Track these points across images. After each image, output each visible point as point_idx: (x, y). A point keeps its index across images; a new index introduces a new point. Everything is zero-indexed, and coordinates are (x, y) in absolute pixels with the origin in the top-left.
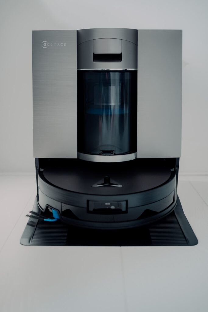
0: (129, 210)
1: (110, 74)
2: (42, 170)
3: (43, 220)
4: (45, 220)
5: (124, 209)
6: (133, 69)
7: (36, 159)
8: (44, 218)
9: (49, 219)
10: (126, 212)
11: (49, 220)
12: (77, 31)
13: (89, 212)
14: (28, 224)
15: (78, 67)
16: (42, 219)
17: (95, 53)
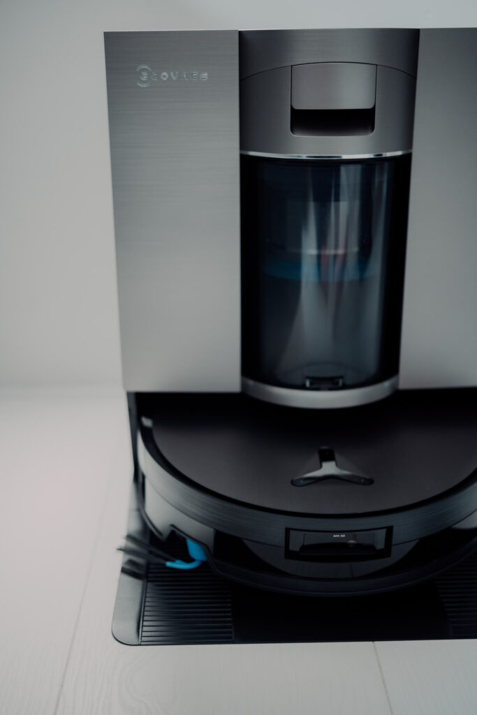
0: (394, 549)
1: (338, 171)
2: (147, 422)
3: (164, 565)
4: (169, 564)
5: (380, 545)
6: (399, 153)
7: (129, 394)
8: (168, 560)
9: (178, 561)
10: (386, 552)
11: (179, 565)
12: (240, 33)
13: (289, 554)
14: (124, 571)
15: (244, 144)
16: (161, 561)
17: (297, 107)
